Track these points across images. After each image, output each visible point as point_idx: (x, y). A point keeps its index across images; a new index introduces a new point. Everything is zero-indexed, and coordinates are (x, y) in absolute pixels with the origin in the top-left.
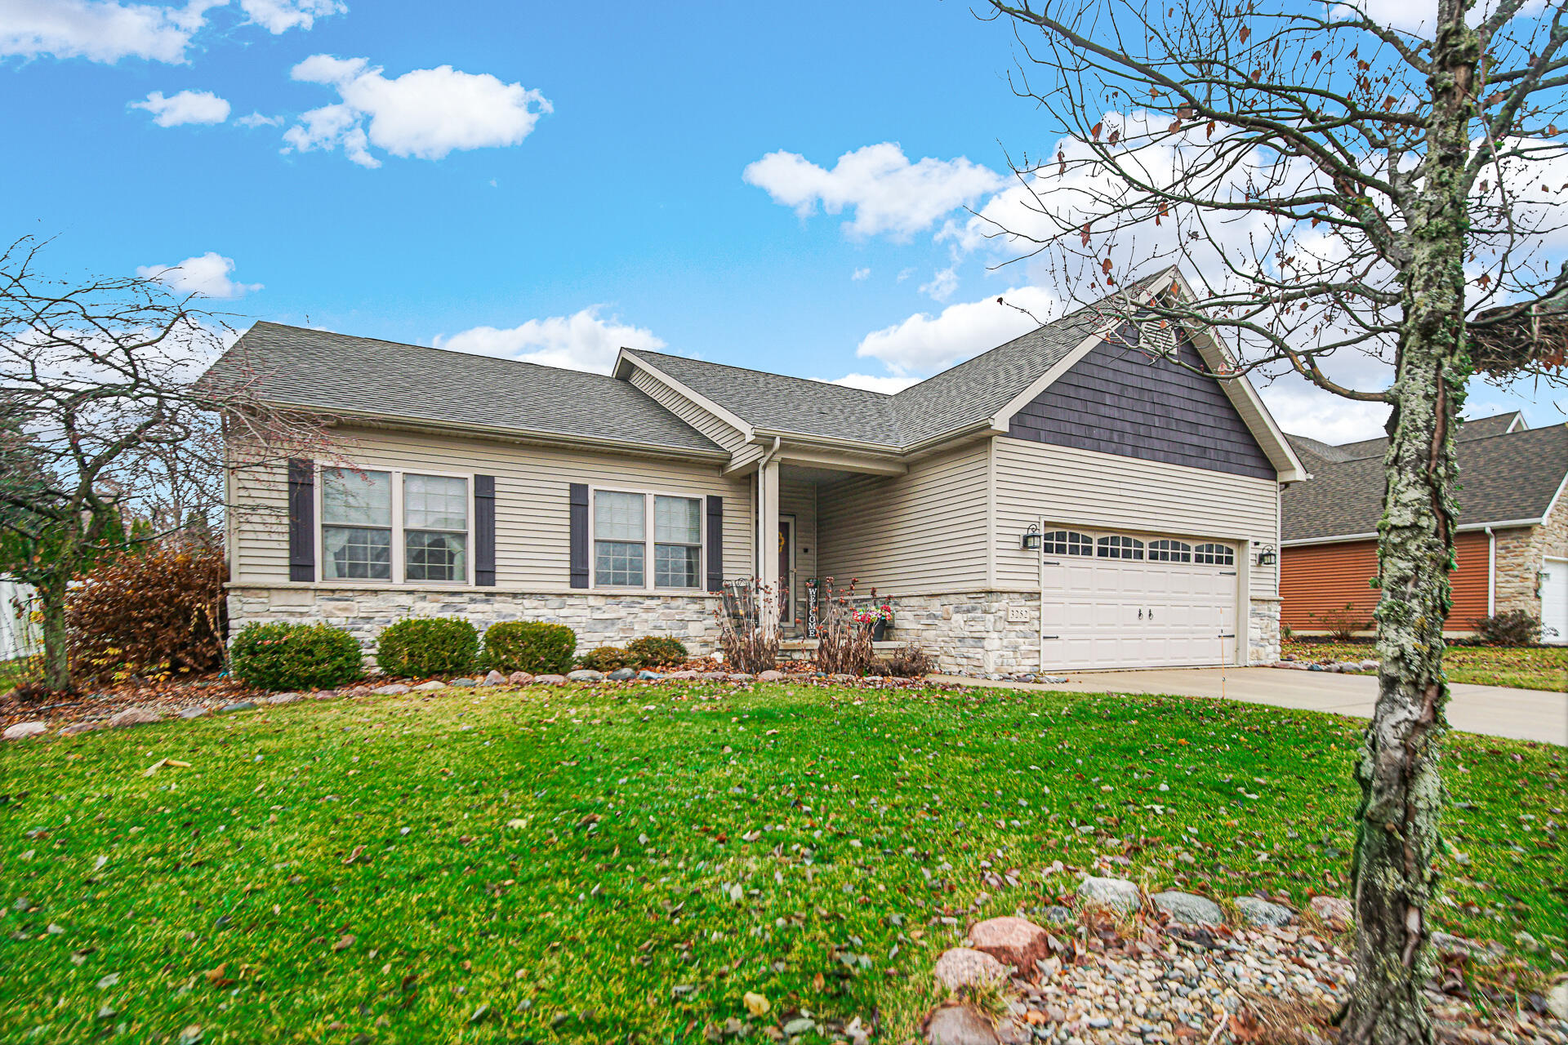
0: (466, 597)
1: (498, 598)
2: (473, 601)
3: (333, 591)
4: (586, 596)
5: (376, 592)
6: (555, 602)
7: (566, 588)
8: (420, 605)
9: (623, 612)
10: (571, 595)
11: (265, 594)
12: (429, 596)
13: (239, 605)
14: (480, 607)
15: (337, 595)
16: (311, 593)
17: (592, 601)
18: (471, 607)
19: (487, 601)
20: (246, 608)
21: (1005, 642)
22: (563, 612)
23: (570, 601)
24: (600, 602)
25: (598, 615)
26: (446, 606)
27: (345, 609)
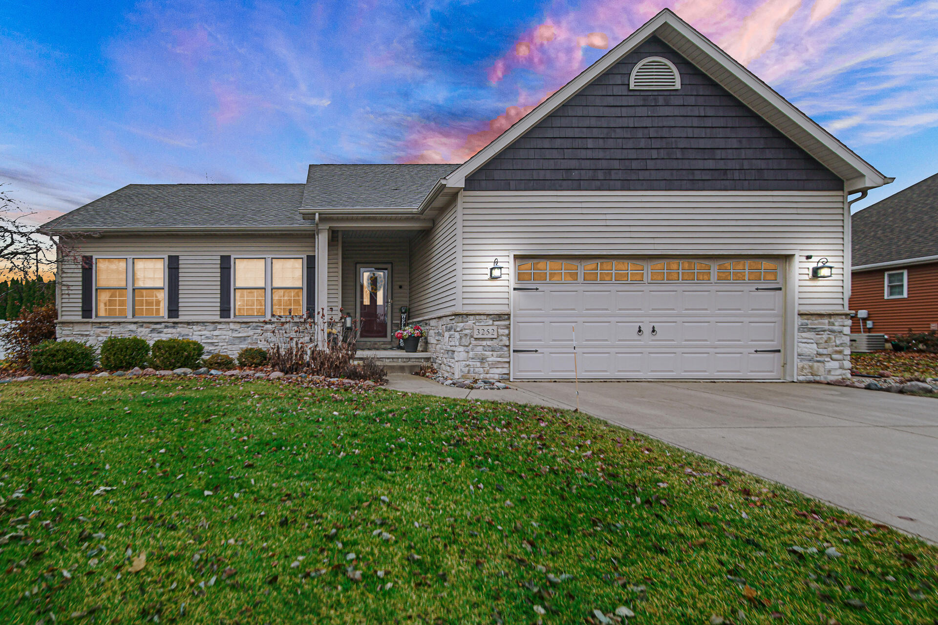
0: (163, 325)
1: (179, 325)
2: (166, 327)
3: (100, 323)
4: (228, 323)
5: (119, 323)
6: (211, 327)
7: (217, 318)
8: (140, 329)
9: (251, 333)
10: (220, 323)
11: (71, 325)
12: (145, 325)
13: (60, 331)
14: (170, 330)
15: (101, 326)
16: (90, 325)
17: (232, 326)
18: (165, 330)
19: (174, 327)
20: (64, 332)
21: (471, 354)
22: (216, 333)
23: (219, 326)
24: (237, 327)
25: (236, 335)
26: (153, 330)
27: (105, 333)
